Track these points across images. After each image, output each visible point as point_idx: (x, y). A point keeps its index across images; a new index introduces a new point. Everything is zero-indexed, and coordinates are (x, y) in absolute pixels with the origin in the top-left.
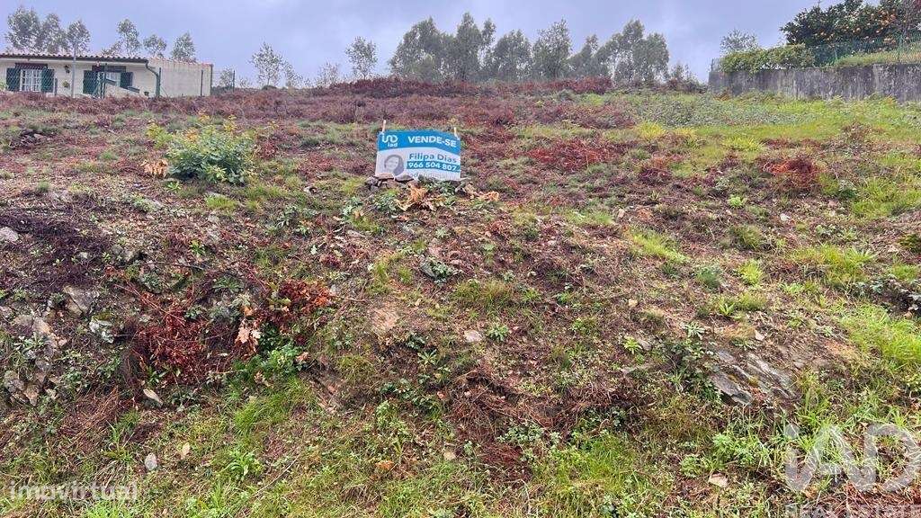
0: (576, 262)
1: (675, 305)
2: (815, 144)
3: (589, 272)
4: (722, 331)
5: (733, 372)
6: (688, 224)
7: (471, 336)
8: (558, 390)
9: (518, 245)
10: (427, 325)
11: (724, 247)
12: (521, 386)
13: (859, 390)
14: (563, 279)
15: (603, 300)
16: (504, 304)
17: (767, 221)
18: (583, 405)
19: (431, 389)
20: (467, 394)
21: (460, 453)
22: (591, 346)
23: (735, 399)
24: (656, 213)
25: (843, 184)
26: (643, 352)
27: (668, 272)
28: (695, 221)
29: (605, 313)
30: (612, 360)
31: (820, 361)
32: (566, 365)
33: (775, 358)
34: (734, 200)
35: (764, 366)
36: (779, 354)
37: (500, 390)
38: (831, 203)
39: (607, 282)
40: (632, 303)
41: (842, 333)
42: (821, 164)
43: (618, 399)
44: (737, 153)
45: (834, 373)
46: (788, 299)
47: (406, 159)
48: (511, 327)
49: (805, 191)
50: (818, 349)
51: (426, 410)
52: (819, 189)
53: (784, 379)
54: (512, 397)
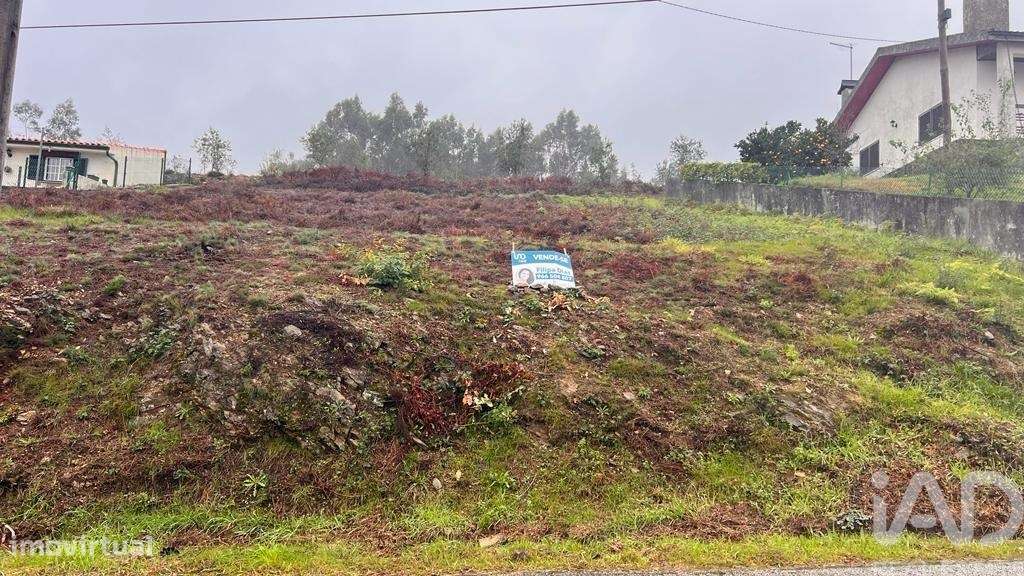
0: (683, 347)
1: (754, 373)
2: (804, 261)
3: (693, 352)
4: (786, 388)
5: (797, 413)
6: (740, 320)
7: (629, 396)
8: (693, 428)
9: (641, 335)
10: (598, 389)
11: (767, 336)
12: (669, 426)
13: (867, 420)
14: (677, 358)
15: (708, 371)
16: (645, 375)
17: (788, 318)
18: (711, 436)
19: (610, 430)
20: (637, 432)
21: (641, 468)
22: (706, 400)
23: (800, 429)
24: (716, 312)
25: (834, 292)
26: (741, 403)
27: (742, 352)
28: (744, 318)
29: (711, 380)
30: (722, 409)
31: (844, 405)
32: (694, 412)
33: (819, 403)
34: (764, 303)
35: (815, 408)
36: (821, 401)
37: (657, 429)
38: (827, 305)
39: (708, 359)
40: (728, 372)
41: (854, 388)
42: (816, 278)
43: (730, 431)
44: (754, 268)
45: (853, 411)
46: (817, 368)
47: (534, 271)
48: (652, 390)
49: (809, 297)
50: (842, 397)
51: (610, 444)
52: (818, 295)
53: (827, 415)
54: (665, 433)
